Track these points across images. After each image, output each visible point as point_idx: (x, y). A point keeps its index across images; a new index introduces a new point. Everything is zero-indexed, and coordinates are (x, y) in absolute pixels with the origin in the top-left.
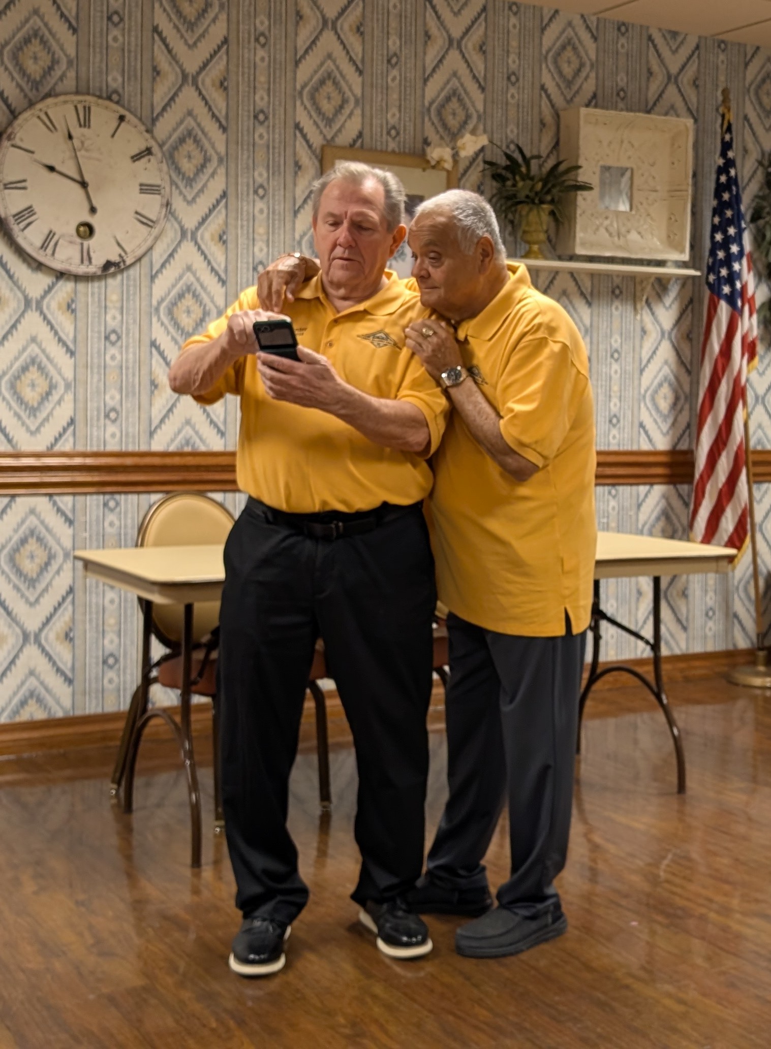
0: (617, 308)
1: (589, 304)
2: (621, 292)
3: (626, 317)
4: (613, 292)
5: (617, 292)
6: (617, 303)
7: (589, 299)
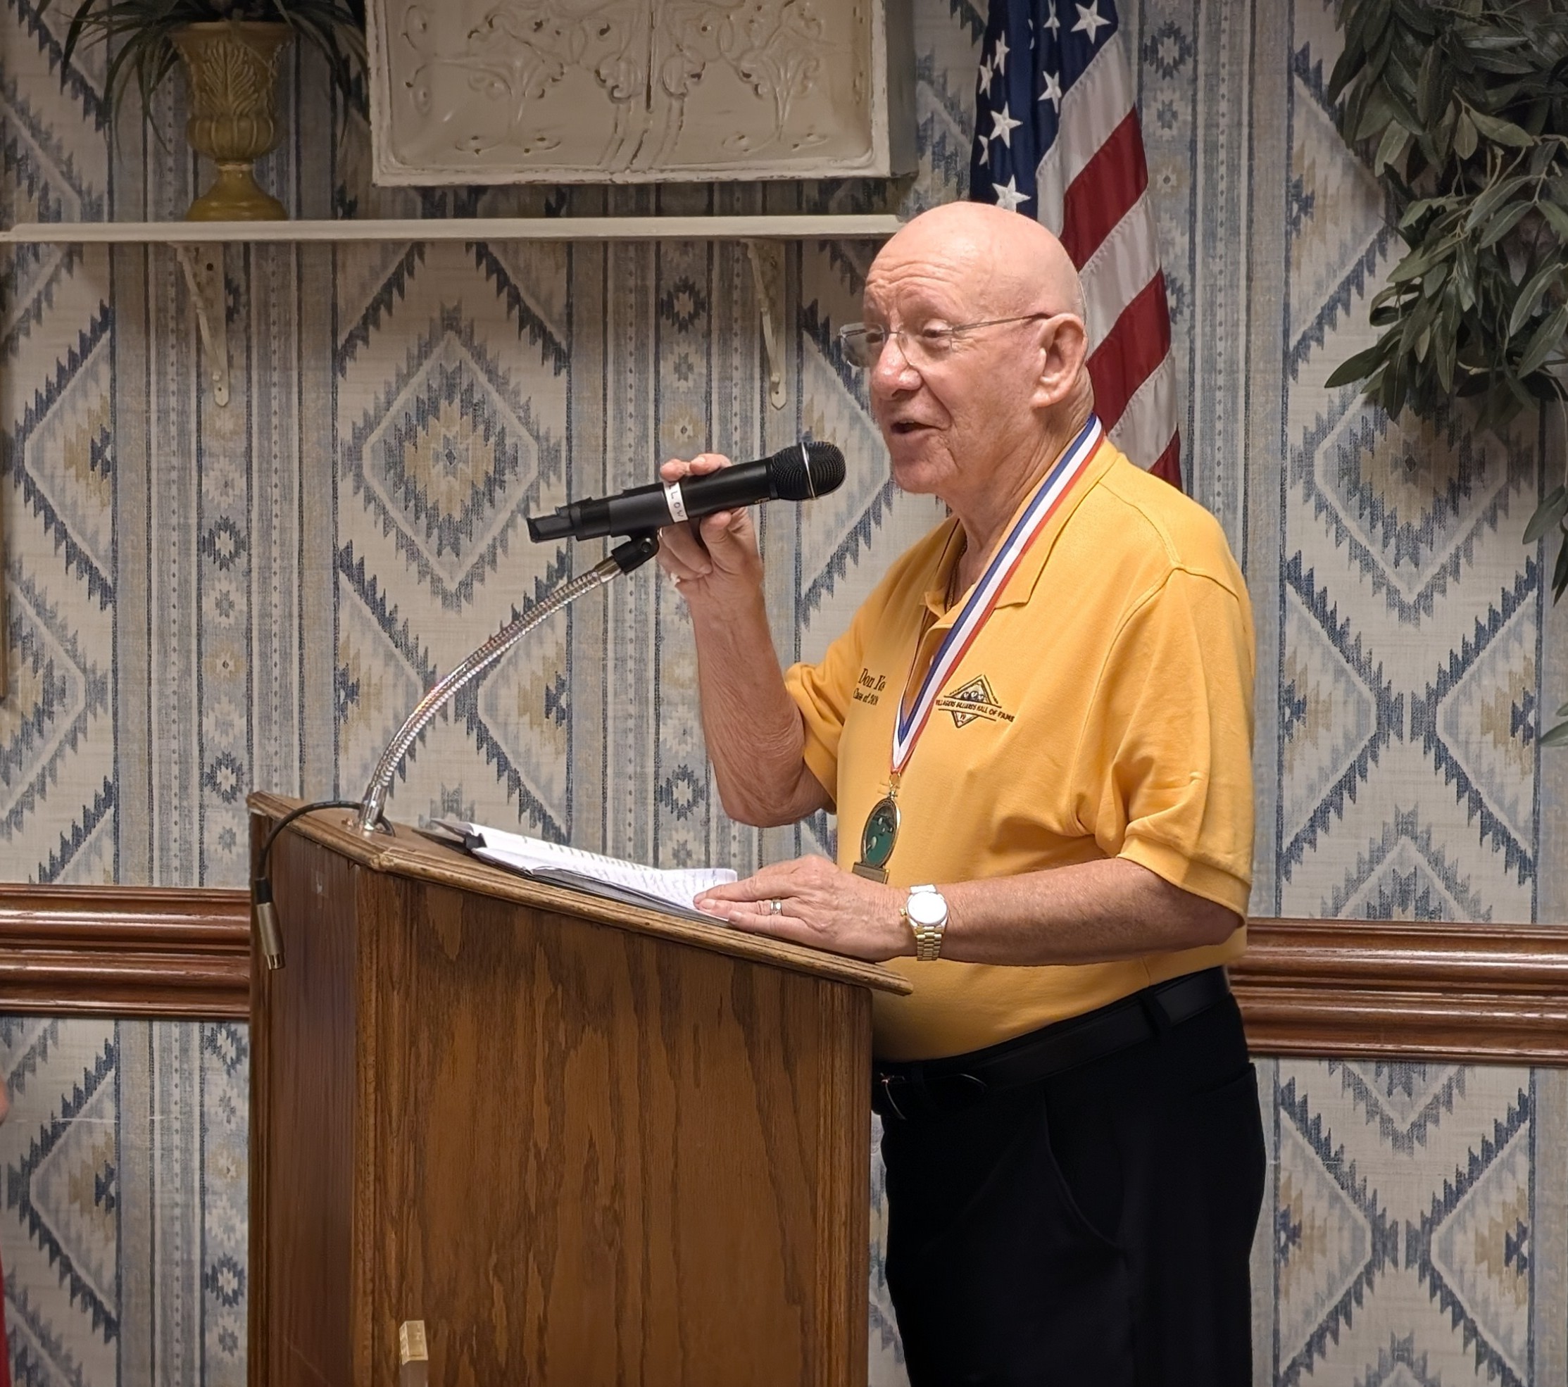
0: (683, 369)
1: (562, 359)
2: (702, 305)
3: (726, 400)
4: (665, 308)
5: (684, 305)
6: (682, 347)
7: (559, 338)
